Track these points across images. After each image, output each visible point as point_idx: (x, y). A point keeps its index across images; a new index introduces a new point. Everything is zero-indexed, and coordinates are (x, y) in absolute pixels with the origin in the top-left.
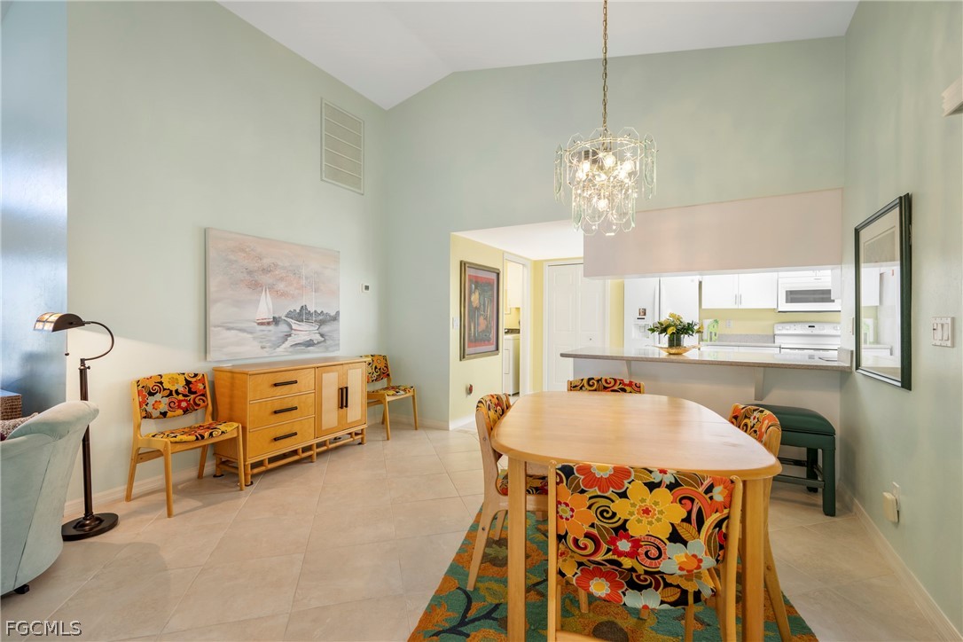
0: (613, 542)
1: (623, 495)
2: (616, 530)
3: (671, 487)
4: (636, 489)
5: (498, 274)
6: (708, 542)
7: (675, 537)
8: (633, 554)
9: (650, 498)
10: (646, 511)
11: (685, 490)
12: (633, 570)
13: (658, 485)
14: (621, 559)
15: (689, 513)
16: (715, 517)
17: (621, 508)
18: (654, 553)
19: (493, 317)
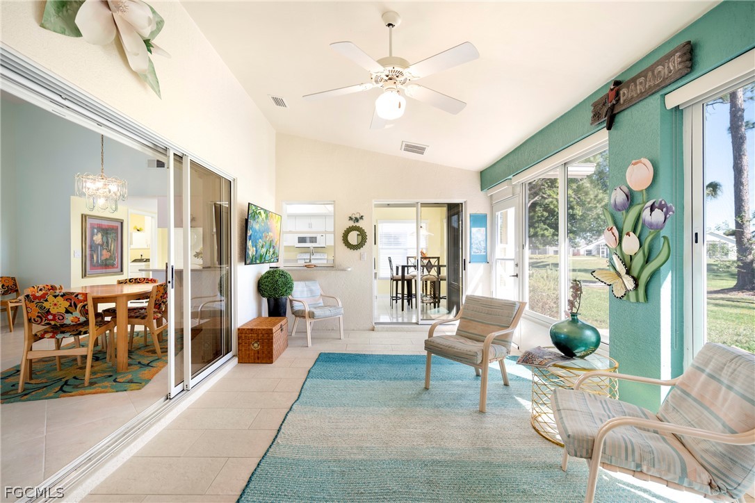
0: (46, 317)
1: (46, 301)
2: (47, 312)
3: (62, 296)
4: (50, 298)
5: (122, 223)
6: (80, 312)
7: (67, 312)
8: (54, 319)
9: (56, 301)
10: (55, 305)
11: (67, 297)
12: (55, 325)
13: (58, 296)
14: (50, 322)
15: (71, 303)
16: (81, 304)
17: (46, 305)
18: (61, 318)
19: (117, 252)
